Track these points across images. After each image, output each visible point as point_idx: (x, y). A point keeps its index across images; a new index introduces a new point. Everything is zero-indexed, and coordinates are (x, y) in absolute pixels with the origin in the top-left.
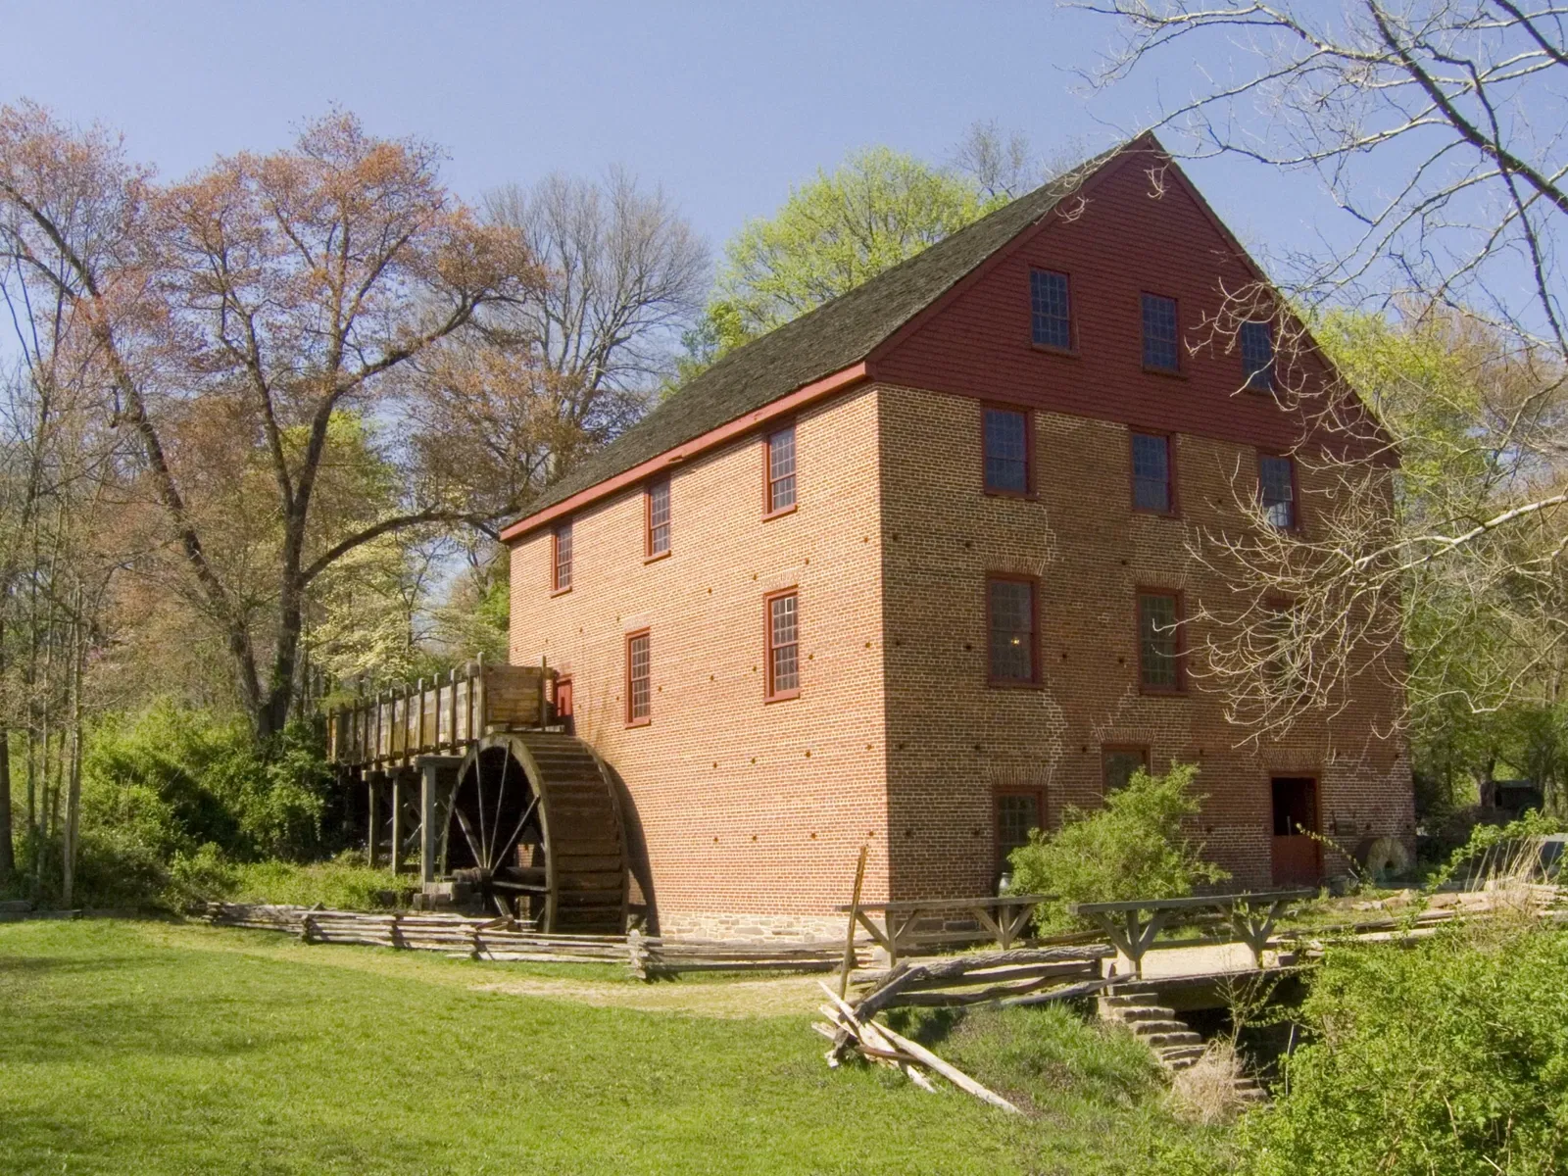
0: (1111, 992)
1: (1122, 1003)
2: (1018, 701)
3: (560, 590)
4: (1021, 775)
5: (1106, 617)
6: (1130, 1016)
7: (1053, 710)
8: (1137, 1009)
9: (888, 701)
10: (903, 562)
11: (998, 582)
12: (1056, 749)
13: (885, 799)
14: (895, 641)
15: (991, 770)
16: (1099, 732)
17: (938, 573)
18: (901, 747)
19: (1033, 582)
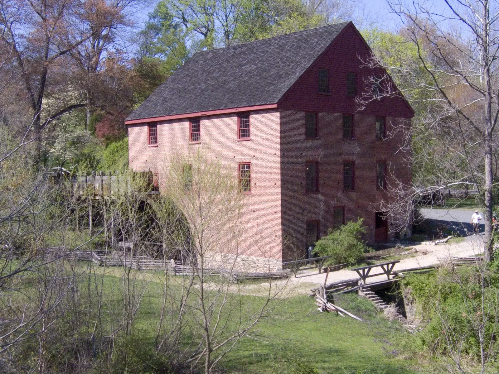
0: (361, 289)
1: (363, 291)
2: (313, 196)
3: (151, 145)
4: (314, 217)
5: (335, 171)
6: (366, 294)
7: (322, 198)
8: (367, 292)
9: (282, 200)
10: (286, 161)
11: (309, 163)
12: (322, 209)
13: (281, 227)
14: (284, 183)
15: (306, 217)
16: (333, 204)
17: (294, 163)
18: (285, 212)
19: (317, 163)
